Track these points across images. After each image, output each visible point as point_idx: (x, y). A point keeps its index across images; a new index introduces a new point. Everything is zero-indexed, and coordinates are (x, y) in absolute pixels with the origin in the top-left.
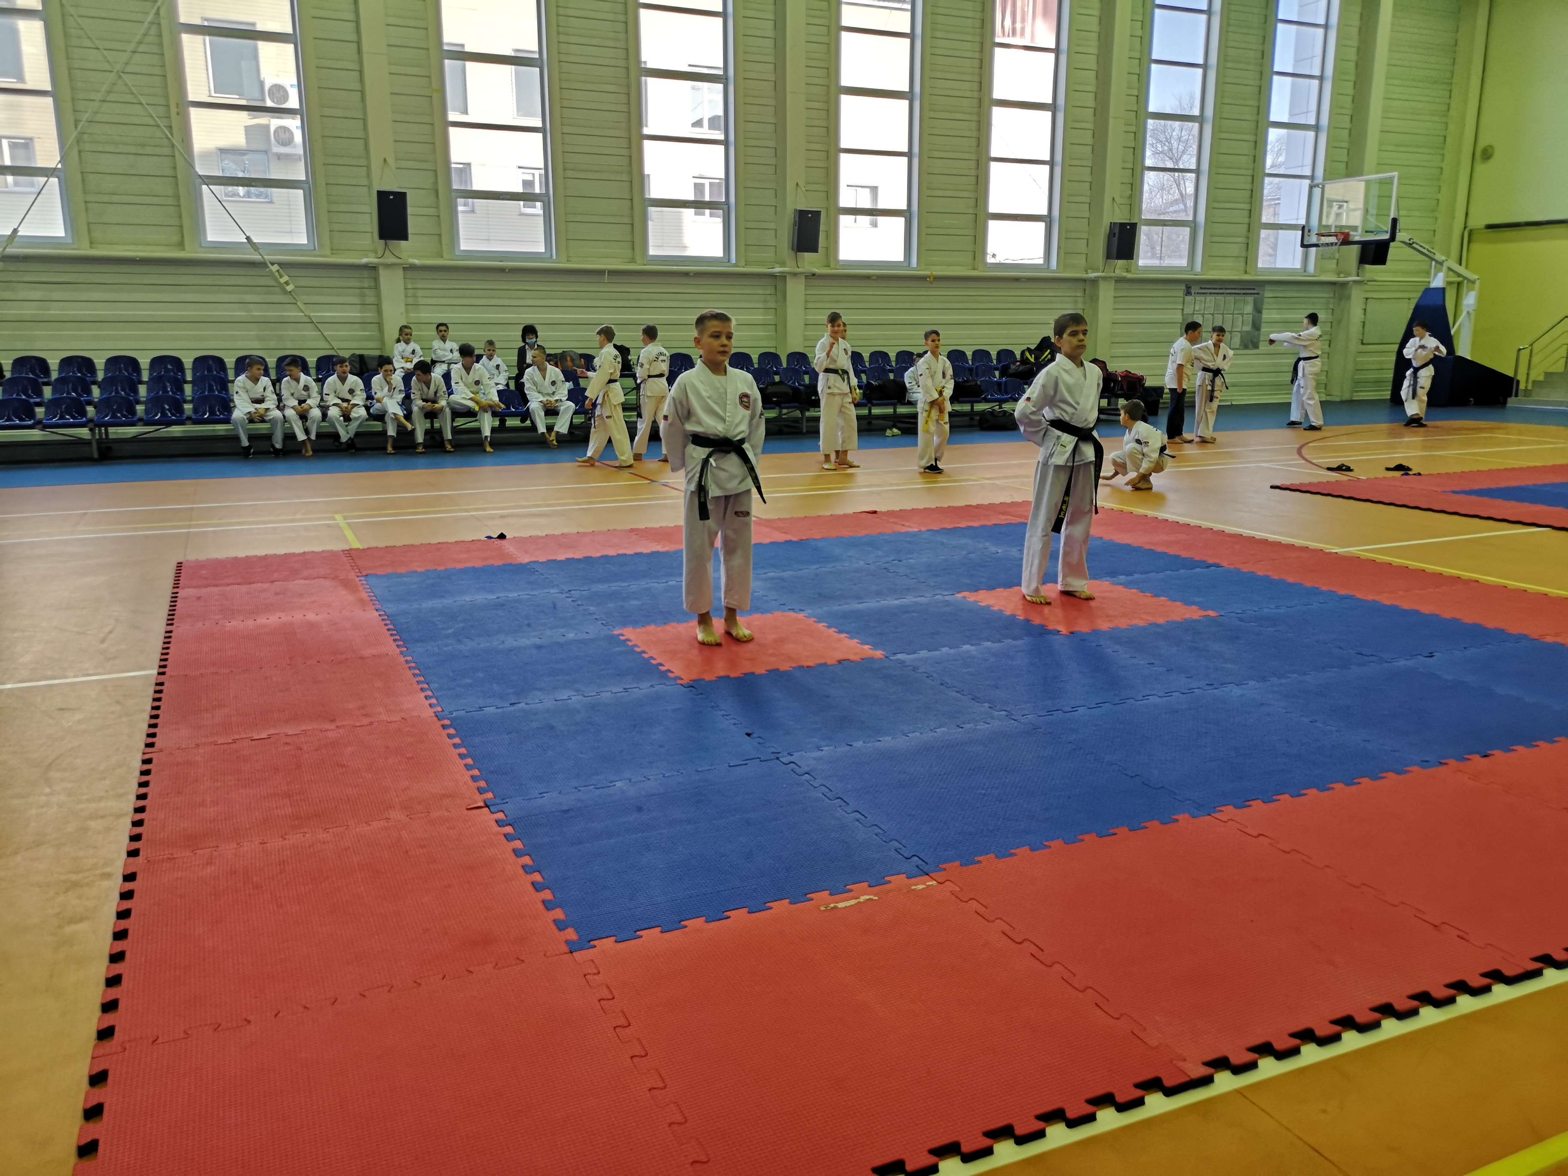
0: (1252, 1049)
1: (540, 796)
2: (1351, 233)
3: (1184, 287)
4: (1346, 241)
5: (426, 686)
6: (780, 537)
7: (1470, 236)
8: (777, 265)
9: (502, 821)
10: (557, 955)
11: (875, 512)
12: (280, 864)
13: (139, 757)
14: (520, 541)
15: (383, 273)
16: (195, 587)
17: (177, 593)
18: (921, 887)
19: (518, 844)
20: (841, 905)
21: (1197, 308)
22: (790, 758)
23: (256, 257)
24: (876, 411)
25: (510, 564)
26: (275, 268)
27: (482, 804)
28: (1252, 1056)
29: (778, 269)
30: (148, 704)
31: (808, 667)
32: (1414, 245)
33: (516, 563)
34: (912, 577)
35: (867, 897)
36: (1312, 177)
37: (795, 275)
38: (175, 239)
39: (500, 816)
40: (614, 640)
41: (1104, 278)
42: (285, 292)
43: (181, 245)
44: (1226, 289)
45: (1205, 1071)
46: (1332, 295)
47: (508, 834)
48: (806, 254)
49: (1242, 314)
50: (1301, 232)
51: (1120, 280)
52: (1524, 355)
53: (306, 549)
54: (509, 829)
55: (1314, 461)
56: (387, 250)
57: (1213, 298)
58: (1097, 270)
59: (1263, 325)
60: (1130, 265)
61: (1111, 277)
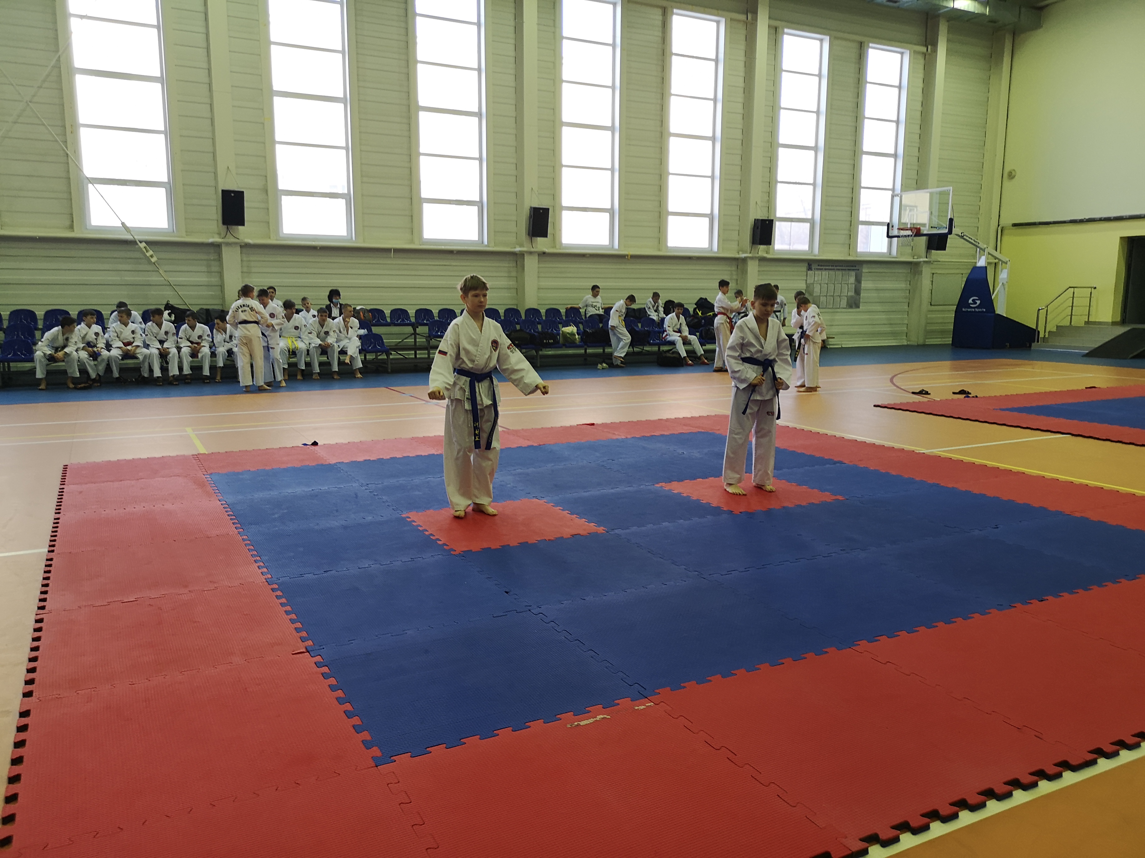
0: (894, 827)
1: (349, 643)
2: (922, 228)
3: (806, 265)
4: (918, 233)
5: (258, 558)
6: (525, 443)
7: (1001, 231)
8: (517, 246)
9: (319, 662)
10: (365, 769)
11: (593, 424)
12: (146, 701)
13: (33, 618)
14: (330, 448)
15: (224, 249)
16: (77, 484)
17: (63, 489)
18: (642, 707)
19: (332, 681)
20: (582, 723)
21: (816, 279)
22: (540, 610)
23: (129, 237)
24: (590, 351)
25: (322, 465)
26: (142, 245)
27: (304, 650)
28: (894, 832)
29: (518, 249)
30: (41, 575)
31: (549, 540)
32: (965, 237)
33: (327, 463)
34: (623, 472)
35: (602, 716)
36: (893, 190)
37: (531, 253)
38: (68, 223)
39: (318, 659)
40: (403, 521)
41: (752, 258)
42: (150, 262)
43: (71, 227)
44: (836, 266)
45: (862, 845)
46: (910, 271)
47: (325, 673)
48: (538, 238)
49: (848, 284)
50: (886, 227)
51: (762, 260)
52: (1042, 313)
53: (164, 455)
54: (325, 669)
55: (902, 388)
56: (228, 233)
57: (827, 272)
58: (746, 252)
59: (862, 291)
60: (769, 249)
61: (756, 257)
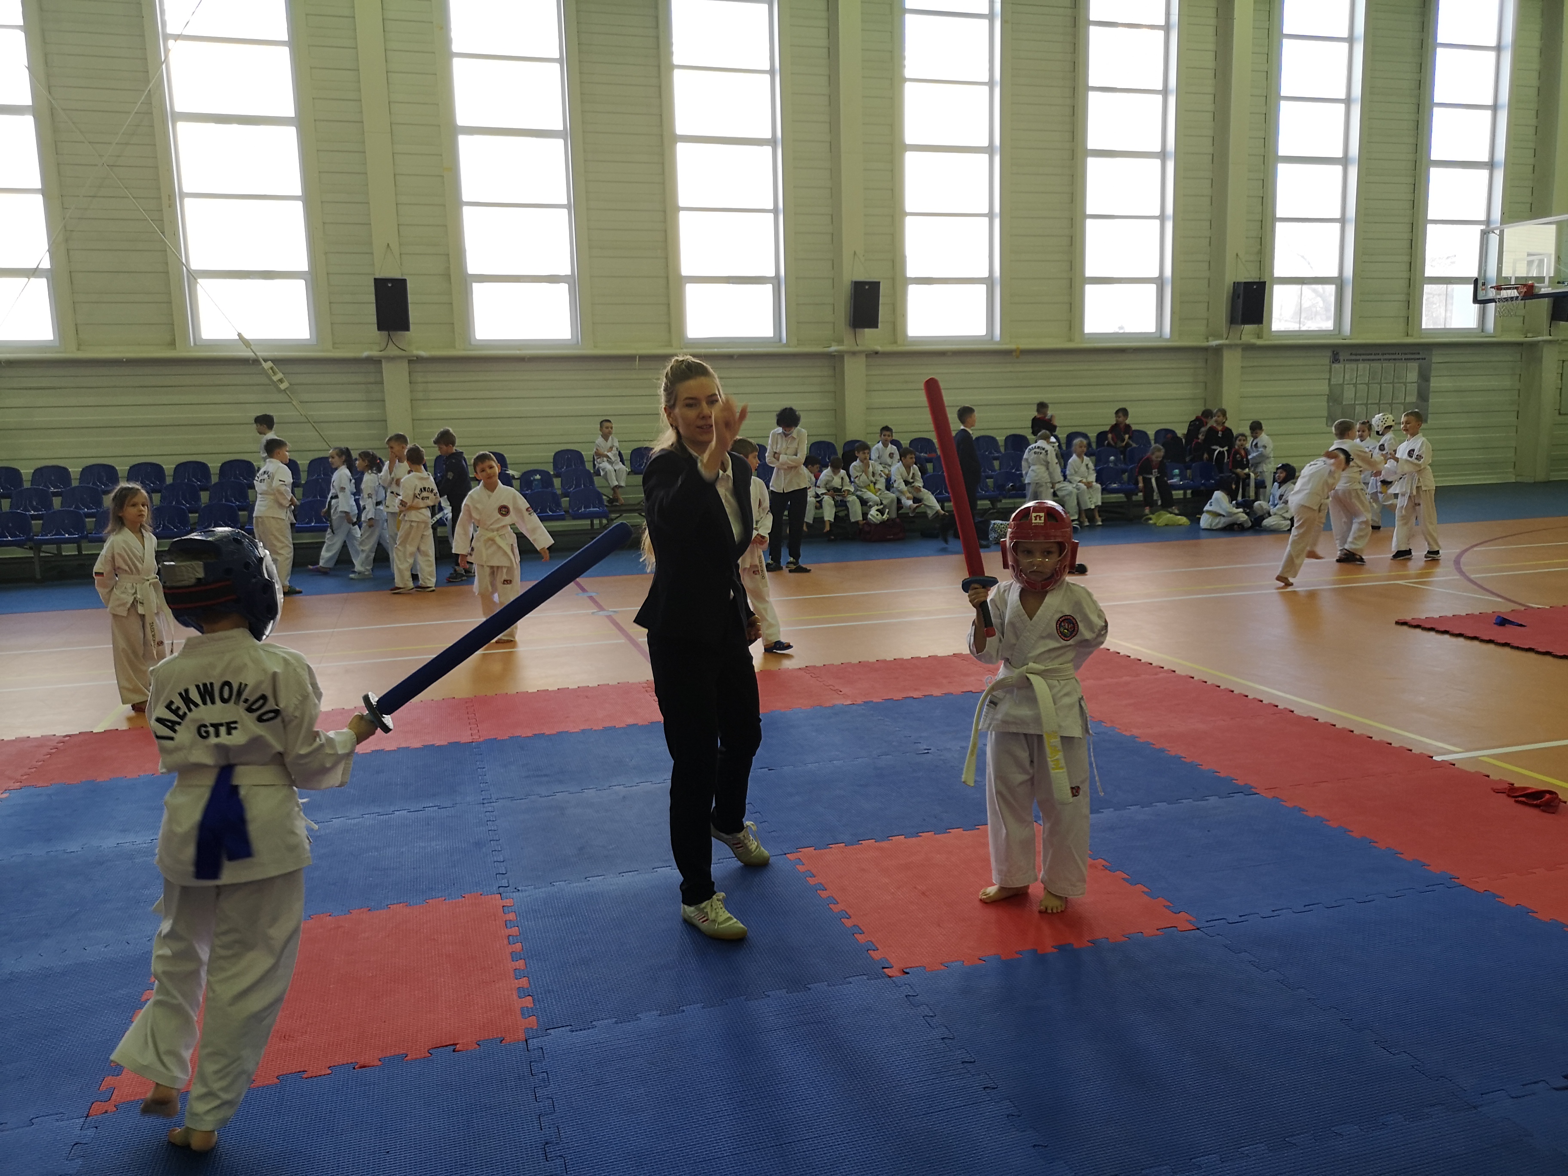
2: (1537, 285)
3: (1329, 353)
4: (1531, 294)
8: (833, 344)
15: (386, 367)
21: (1347, 377)
23: (248, 354)
29: (834, 348)
36: (1488, 222)
37: (854, 353)
38: (167, 337)
41: (1230, 346)
42: (280, 391)
43: (172, 344)
44: (1383, 354)
46: (1519, 358)
48: (867, 330)
49: (1405, 384)
50: (1472, 287)
51: (1249, 348)
55: (1472, 576)
56: (389, 342)
57: (1367, 365)
58: (1220, 337)
59: (1431, 395)
60: (1261, 330)
61: (1237, 345)
